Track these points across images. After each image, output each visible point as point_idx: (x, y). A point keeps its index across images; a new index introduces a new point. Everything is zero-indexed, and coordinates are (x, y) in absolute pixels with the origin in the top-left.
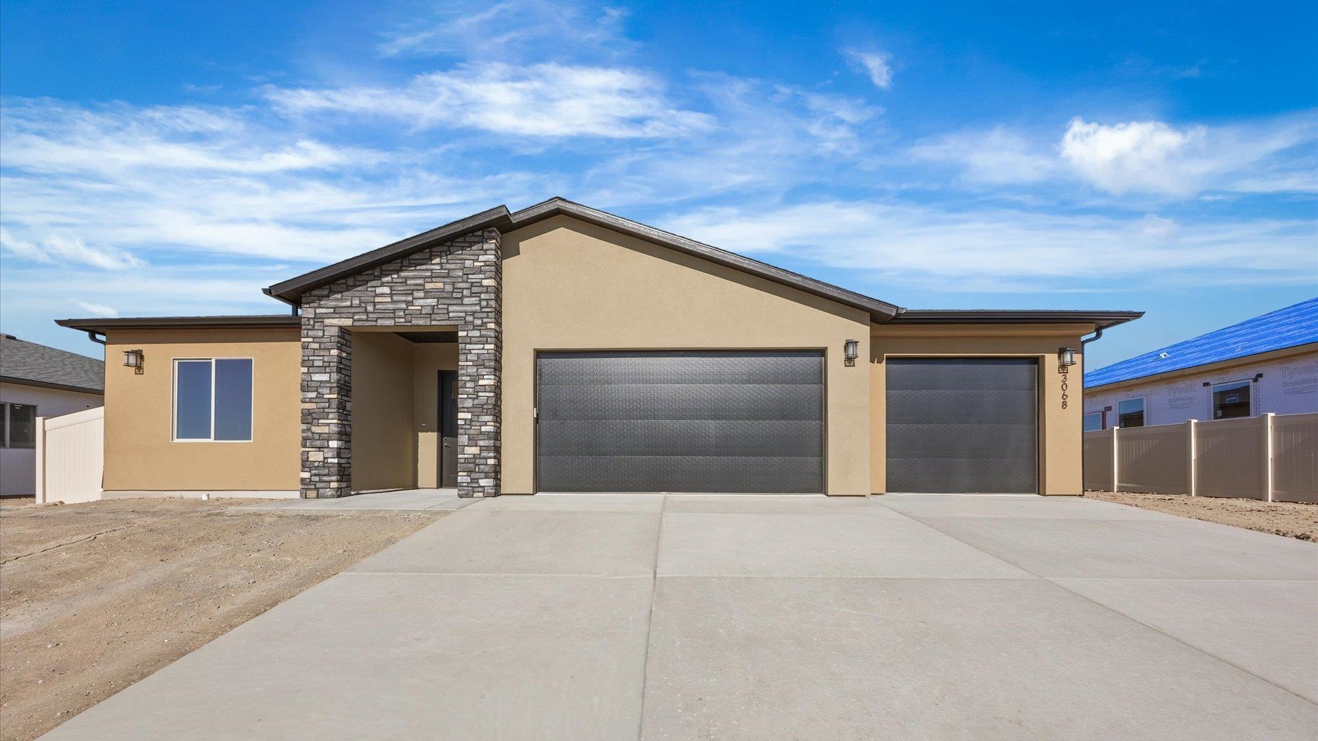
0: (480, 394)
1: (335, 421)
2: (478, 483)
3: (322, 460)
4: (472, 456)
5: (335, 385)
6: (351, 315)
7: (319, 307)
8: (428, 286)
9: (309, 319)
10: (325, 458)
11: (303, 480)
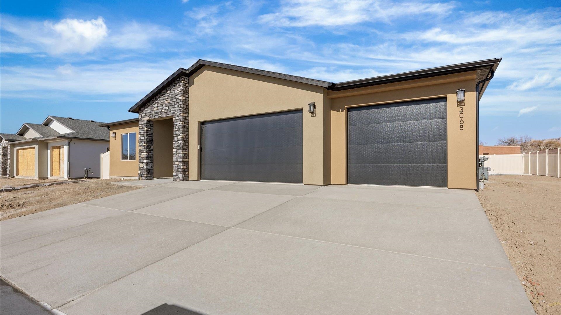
0: (179, 141)
1: (145, 153)
2: (178, 176)
3: (143, 167)
4: (177, 165)
5: (145, 141)
6: (149, 116)
7: (142, 114)
8: (166, 102)
9: (140, 118)
10: (144, 166)
11: (139, 173)
